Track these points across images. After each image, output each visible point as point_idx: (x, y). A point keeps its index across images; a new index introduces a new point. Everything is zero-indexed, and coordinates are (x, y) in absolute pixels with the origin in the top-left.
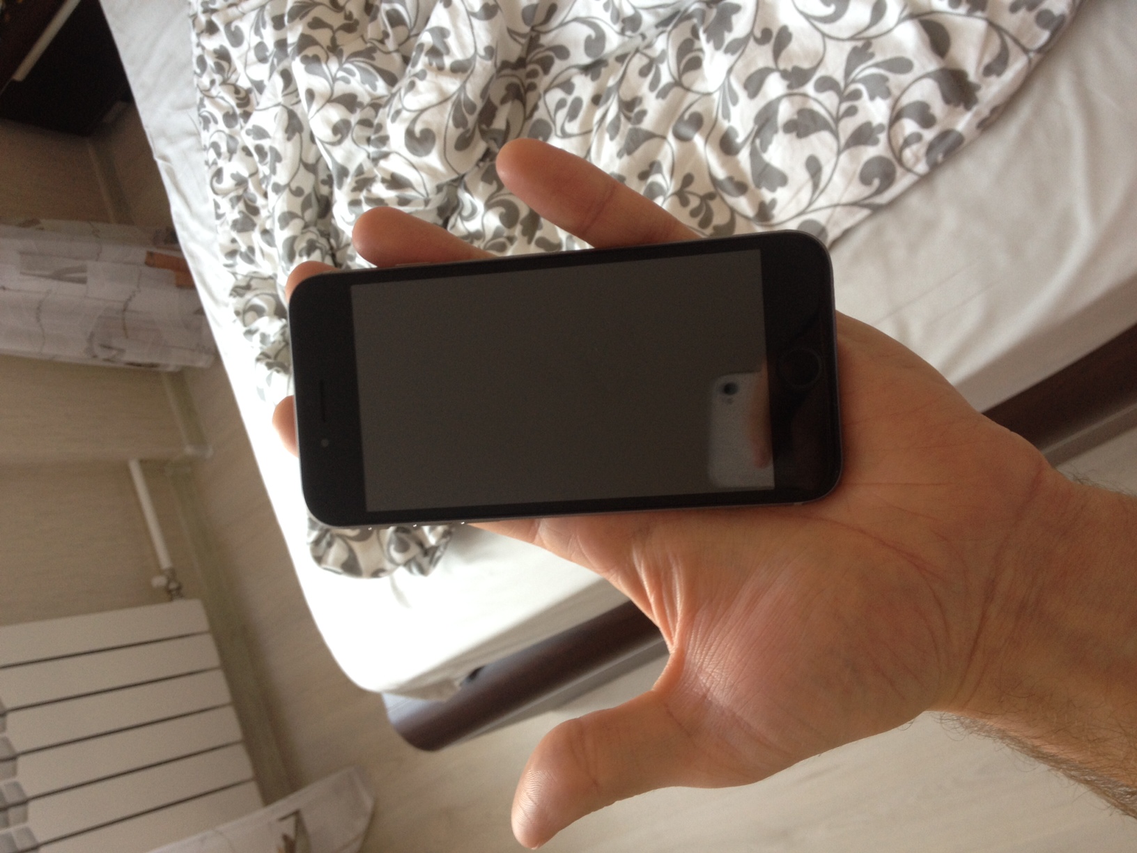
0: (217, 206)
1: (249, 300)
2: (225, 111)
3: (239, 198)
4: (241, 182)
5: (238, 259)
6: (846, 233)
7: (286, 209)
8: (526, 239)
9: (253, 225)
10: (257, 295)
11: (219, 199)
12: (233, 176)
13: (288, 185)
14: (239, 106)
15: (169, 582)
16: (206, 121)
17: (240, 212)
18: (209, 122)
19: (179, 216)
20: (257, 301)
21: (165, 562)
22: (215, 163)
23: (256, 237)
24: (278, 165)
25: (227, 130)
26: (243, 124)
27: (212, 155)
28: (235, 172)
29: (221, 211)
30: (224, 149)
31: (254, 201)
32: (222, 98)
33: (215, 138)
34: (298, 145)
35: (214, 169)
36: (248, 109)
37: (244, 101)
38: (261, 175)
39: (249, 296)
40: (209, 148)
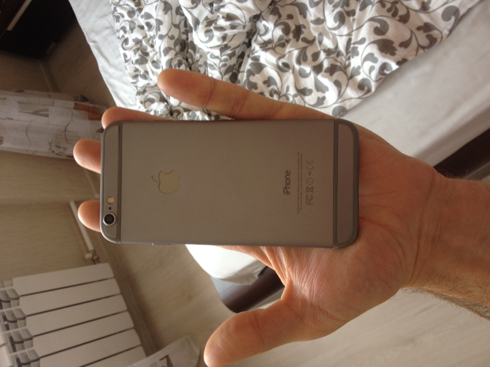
0: (125, 56)
1: (147, 96)
2: (128, 10)
3: (138, 49)
4: (138, 42)
5: (140, 78)
6: (469, 10)
7: (167, 46)
8: (295, 40)
9: (146, 61)
10: (151, 93)
11: (127, 52)
12: (134, 40)
13: (167, 34)
14: (136, 6)
15: (93, 256)
16: (117, 19)
17: (139, 55)
18: (119, 17)
19: (103, 67)
20: (151, 96)
21: (90, 247)
22: (123, 36)
23: (149, 66)
24: (161, 27)
25: (129, 19)
26: (138, 14)
27: (122, 33)
28: (134, 38)
29: (128, 58)
30: (128, 28)
31: (146, 49)
32: (127, 5)
33: (123, 25)
34: (171, 16)
35: (123, 39)
36: (141, 7)
37: (139, 4)
38: (149, 37)
39: (146, 94)
40: (120, 30)
